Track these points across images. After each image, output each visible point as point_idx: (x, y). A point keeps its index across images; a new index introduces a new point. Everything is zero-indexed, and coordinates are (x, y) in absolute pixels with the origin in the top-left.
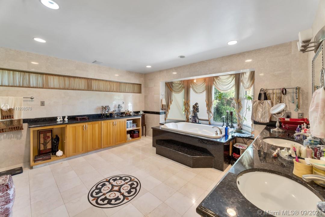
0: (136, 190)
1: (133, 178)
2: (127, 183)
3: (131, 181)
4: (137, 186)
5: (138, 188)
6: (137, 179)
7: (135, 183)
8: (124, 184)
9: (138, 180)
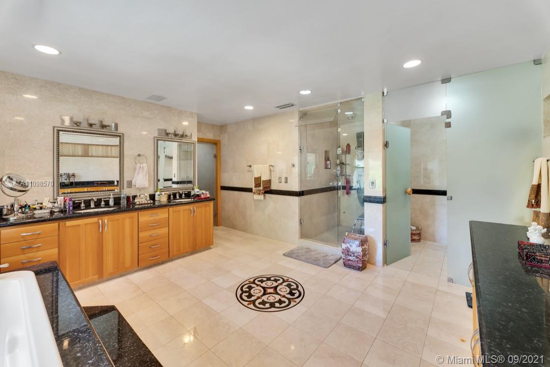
0: (242, 290)
1: (252, 306)
2: (258, 298)
3: (254, 302)
4: (241, 294)
5: (239, 292)
6: (243, 305)
7: (245, 298)
8: (262, 296)
9: (241, 303)
